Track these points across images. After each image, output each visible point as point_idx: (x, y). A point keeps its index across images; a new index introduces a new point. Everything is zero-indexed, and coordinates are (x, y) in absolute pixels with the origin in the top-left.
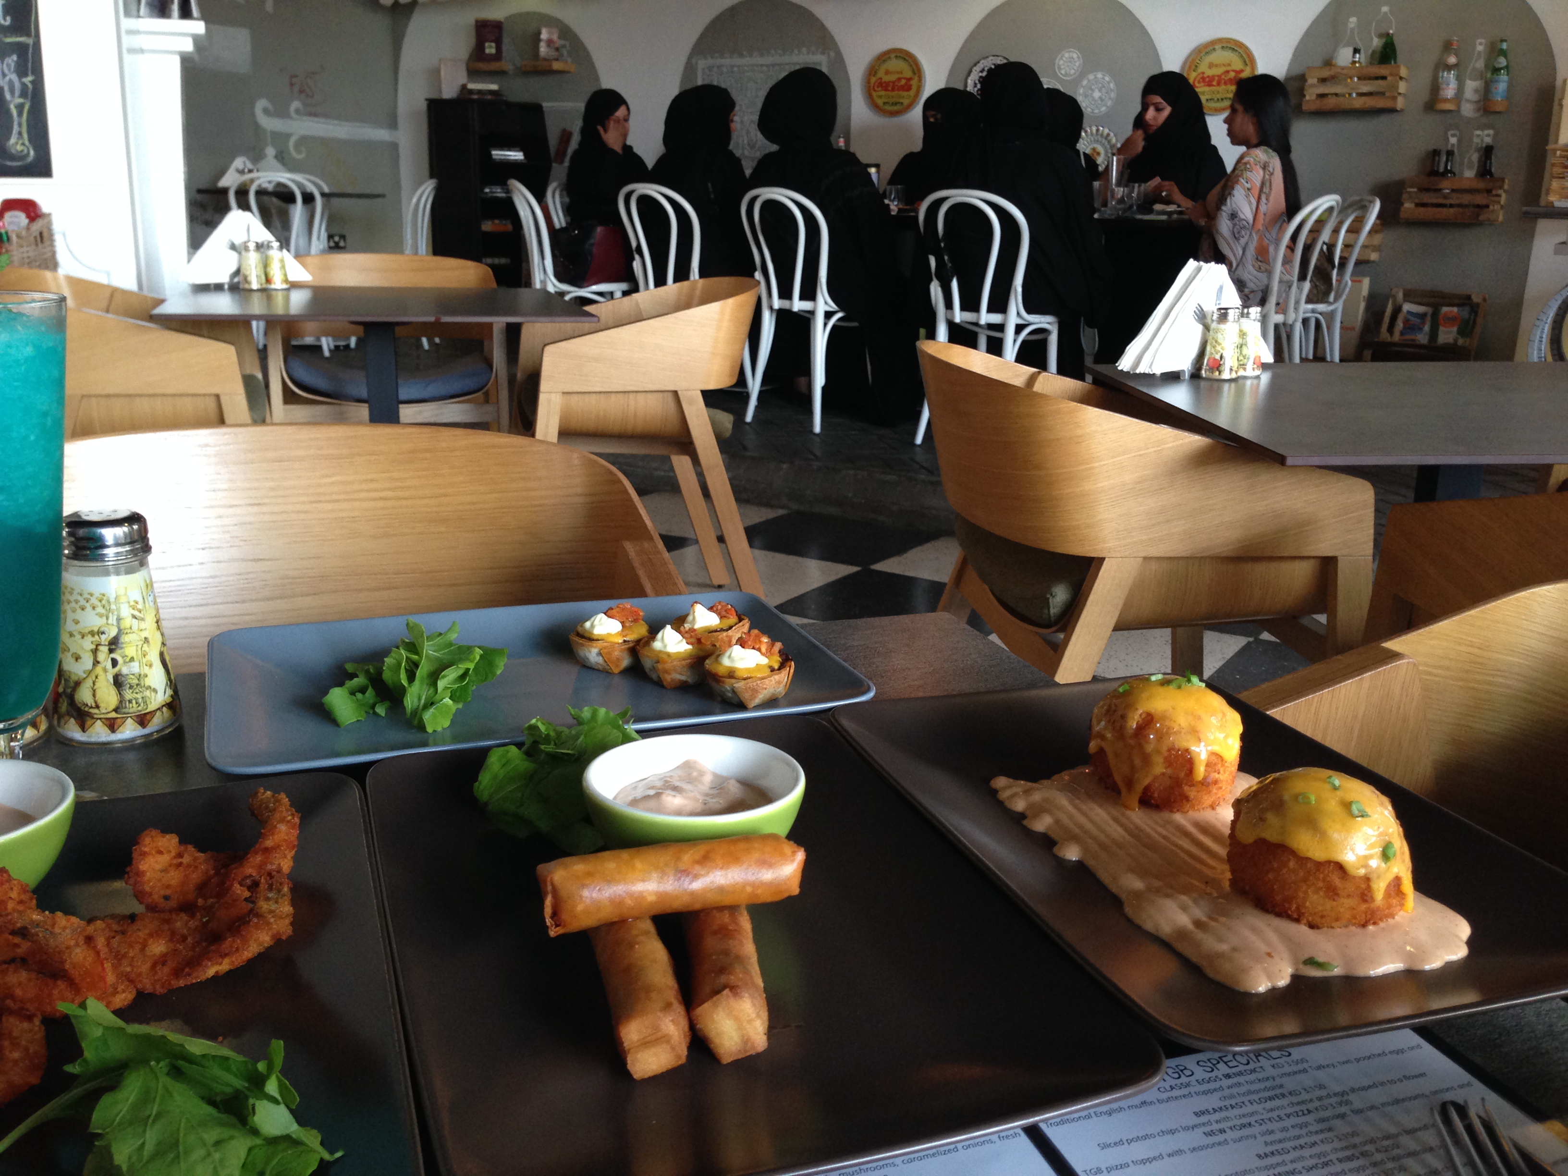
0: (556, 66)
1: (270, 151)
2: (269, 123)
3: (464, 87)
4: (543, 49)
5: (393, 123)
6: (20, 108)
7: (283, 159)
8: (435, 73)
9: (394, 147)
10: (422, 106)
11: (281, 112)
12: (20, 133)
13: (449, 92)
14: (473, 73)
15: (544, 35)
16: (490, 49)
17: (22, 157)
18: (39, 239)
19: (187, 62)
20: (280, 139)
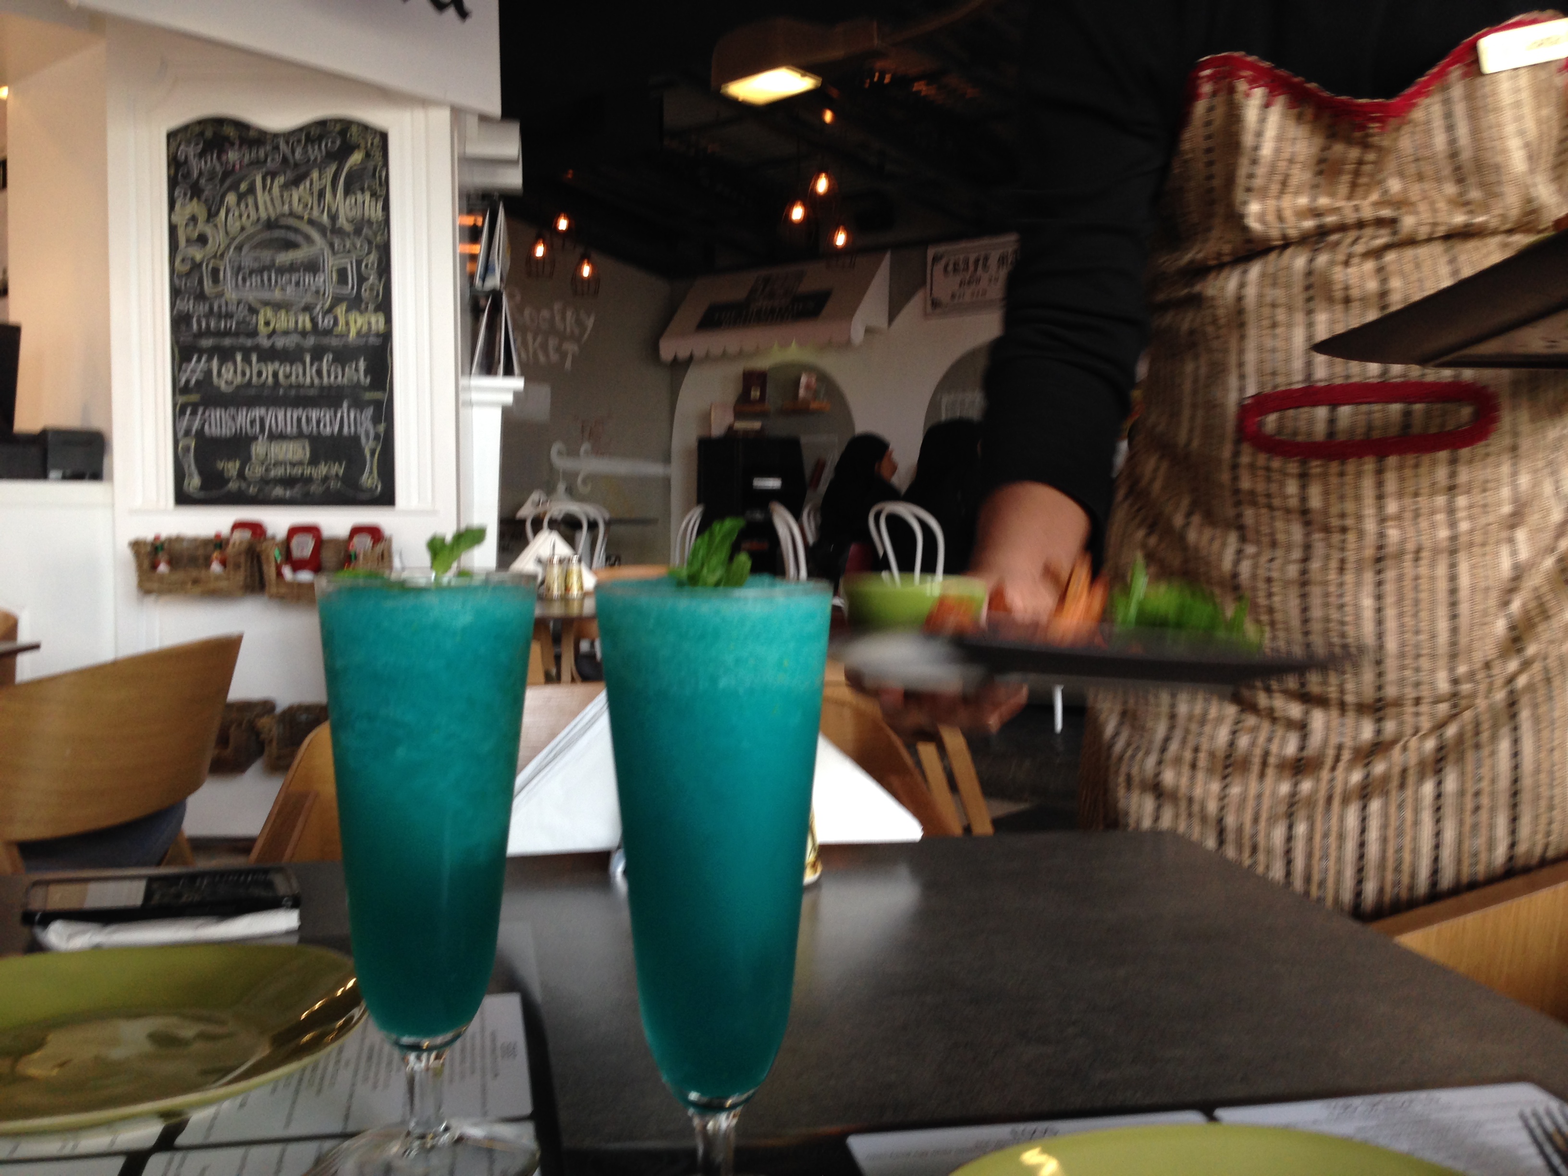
0: (814, 405)
1: (561, 487)
2: (561, 463)
3: (730, 428)
4: (802, 392)
5: (667, 459)
6: (373, 453)
7: (571, 492)
8: (706, 418)
9: (666, 482)
10: (693, 443)
11: (573, 452)
12: (371, 472)
13: (717, 430)
14: (739, 414)
15: (804, 380)
16: (755, 394)
17: (372, 490)
18: (380, 559)
19: (507, 413)
20: (571, 477)
